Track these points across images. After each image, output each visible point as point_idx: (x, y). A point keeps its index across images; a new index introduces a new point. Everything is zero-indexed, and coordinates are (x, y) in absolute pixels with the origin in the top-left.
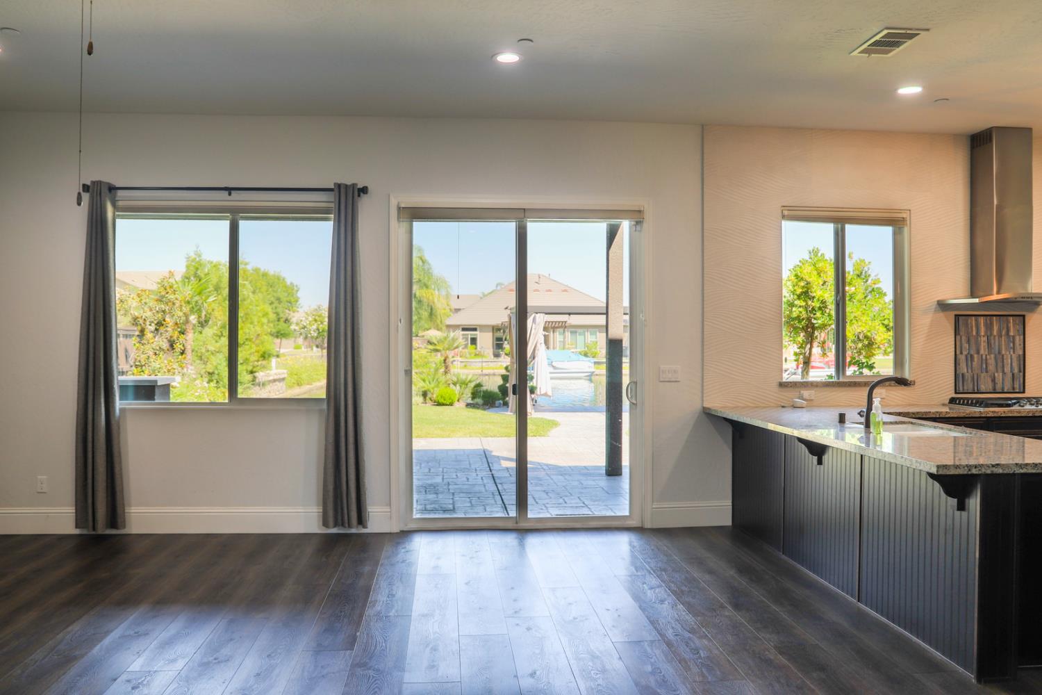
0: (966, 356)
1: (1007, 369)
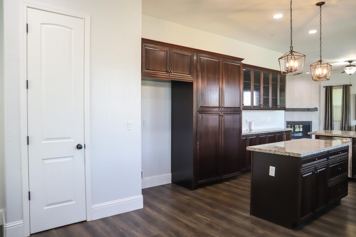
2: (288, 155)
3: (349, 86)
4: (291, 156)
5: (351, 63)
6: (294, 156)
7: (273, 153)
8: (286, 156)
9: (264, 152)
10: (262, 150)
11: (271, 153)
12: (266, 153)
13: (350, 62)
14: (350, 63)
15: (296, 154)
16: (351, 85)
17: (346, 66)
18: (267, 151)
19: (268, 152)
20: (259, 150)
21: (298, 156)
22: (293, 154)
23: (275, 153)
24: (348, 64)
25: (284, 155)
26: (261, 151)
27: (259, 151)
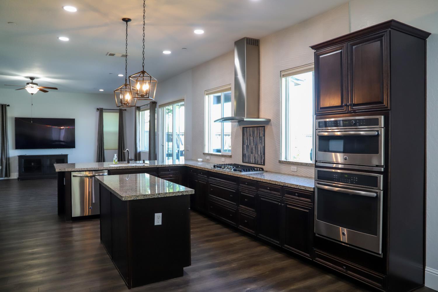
0: (247, 145)
1: (259, 153)
2: (181, 194)
3: (6, 106)
4: (184, 194)
5: (33, 81)
6: (187, 194)
7: (163, 196)
8: (179, 196)
9: (151, 197)
10: (147, 196)
11: (160, 197)
12: (154, 198)
13: (32, 78)
14: (31, 80)
15: (189, 192)
16: (9, 105)
17: (27, 82)
18: (156, 195)
19: (156, 197)
20: (143, 196)
21: (192, 193)
22: (187, 192)
23: (165, 196)
24: (29, 80)
25: (176, 195)
26: (146, 198)
27: (144, 198)
